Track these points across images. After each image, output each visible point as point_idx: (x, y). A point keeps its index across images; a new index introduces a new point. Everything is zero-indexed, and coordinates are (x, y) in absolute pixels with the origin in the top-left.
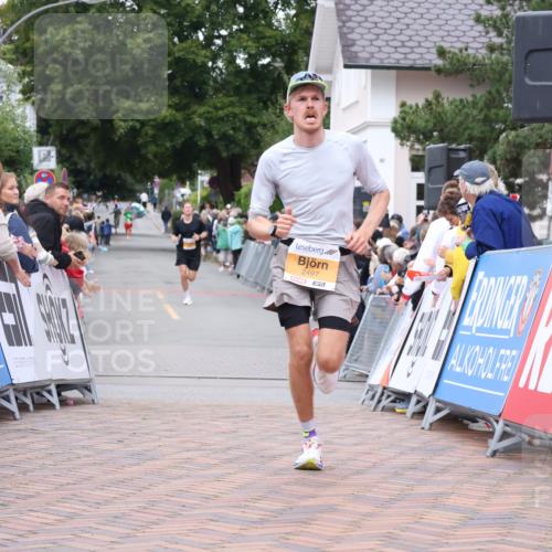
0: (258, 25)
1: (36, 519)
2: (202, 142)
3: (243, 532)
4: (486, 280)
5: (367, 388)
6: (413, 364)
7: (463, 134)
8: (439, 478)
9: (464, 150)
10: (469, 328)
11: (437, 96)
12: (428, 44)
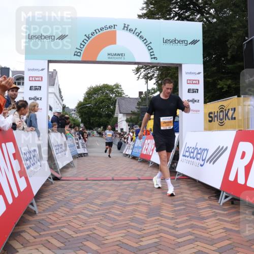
5: (123, 154)
6: (128, 150)
9: (134, 124)
10: (135, 146)
11: (131, 117)
12: (130, 111)
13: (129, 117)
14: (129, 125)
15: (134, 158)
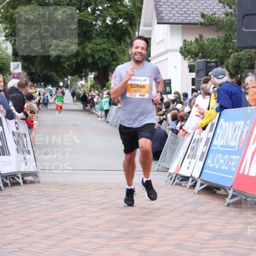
0: (117, 5)
1: (11, 238)
2: (90, 60)
3: (109, 243)
4: (224, 123)
5: (168, 174)
6: (190, 163)
7: (213, 54)
8: (202, 217)
9: (214, 62)
10: (216, 146)
11: (201, 36)
12: (196, 13)
13: (191, 38)
14: (191, 69)
15: (211, 190)
